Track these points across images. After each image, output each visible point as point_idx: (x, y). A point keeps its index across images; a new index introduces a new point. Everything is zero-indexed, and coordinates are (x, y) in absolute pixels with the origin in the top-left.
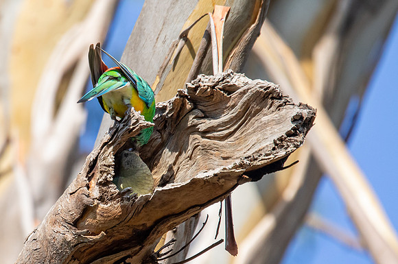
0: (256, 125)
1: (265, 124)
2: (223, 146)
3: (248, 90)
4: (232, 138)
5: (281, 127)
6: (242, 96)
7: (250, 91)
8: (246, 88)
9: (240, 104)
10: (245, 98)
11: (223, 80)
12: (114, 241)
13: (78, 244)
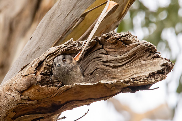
0: (137, 64)
1: (143, 65)
2: (114, 72)
3: (138, 44)
4: (120, 69)
5: (153, 68)
6: (134, 47)
7: (139, 45)
8: (137, 43)
9: (131, 51)
10: (135, 49)
11: (125, 36)
12: (39, 107)
13: (20, 103)
